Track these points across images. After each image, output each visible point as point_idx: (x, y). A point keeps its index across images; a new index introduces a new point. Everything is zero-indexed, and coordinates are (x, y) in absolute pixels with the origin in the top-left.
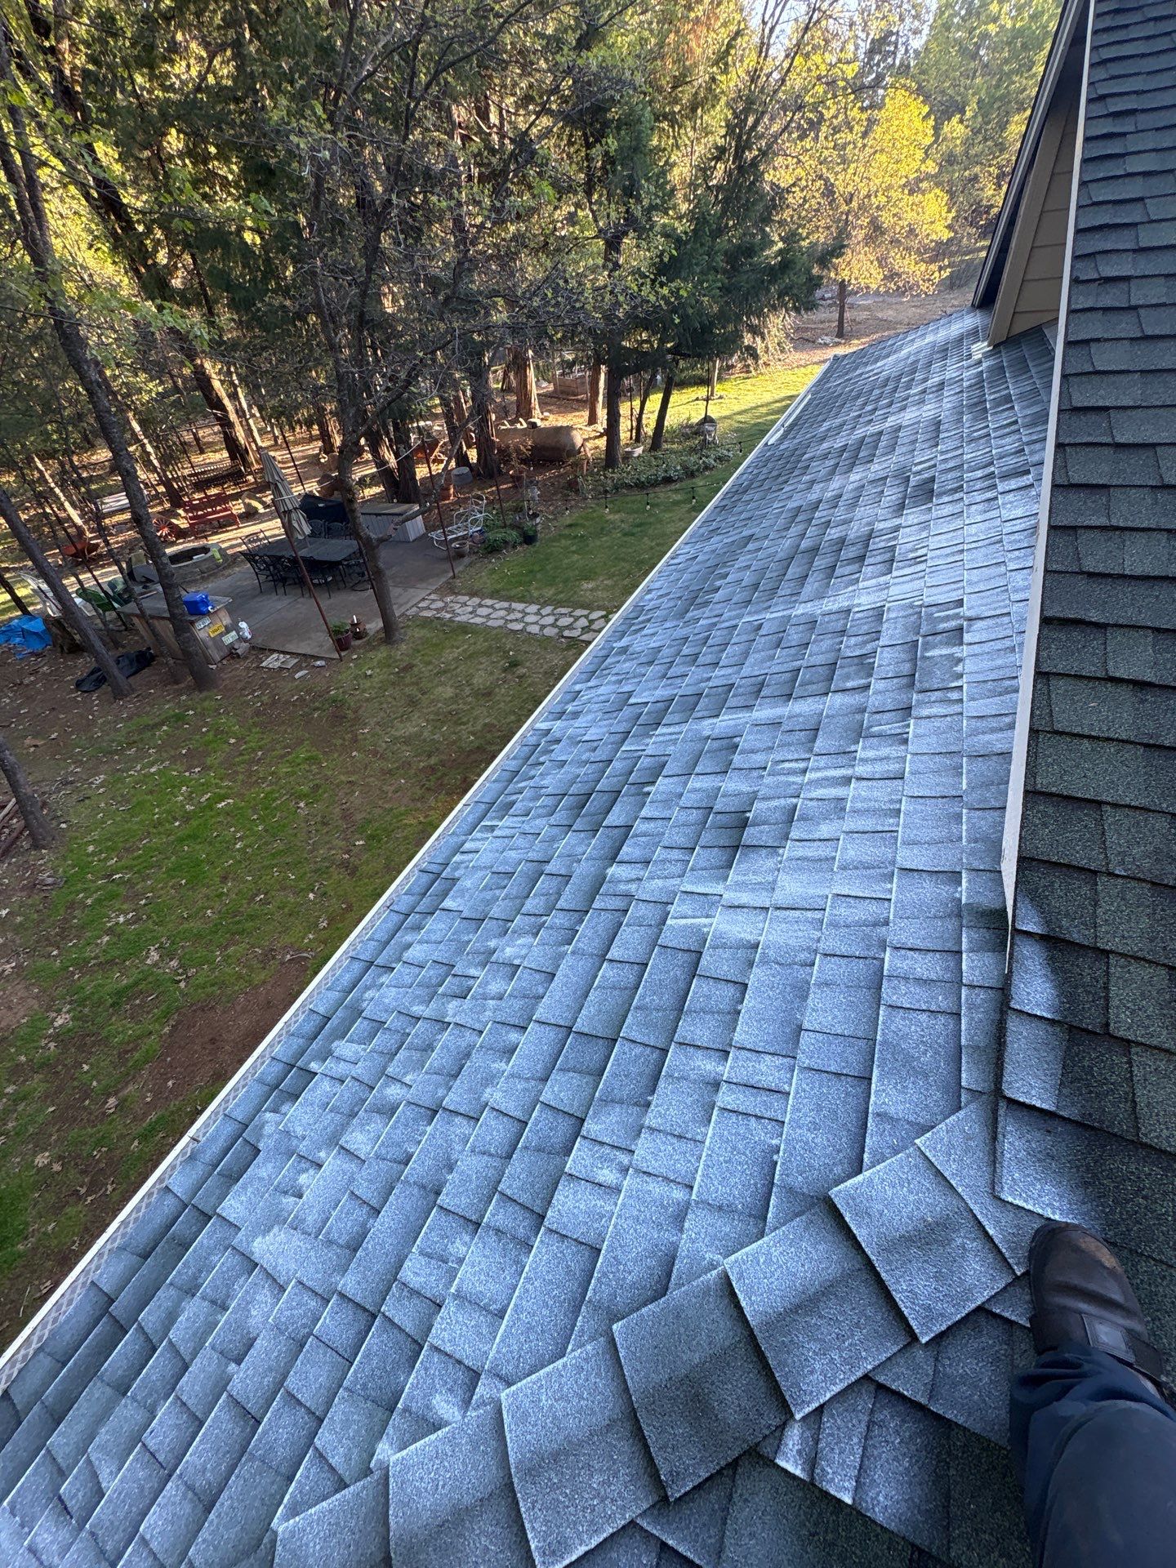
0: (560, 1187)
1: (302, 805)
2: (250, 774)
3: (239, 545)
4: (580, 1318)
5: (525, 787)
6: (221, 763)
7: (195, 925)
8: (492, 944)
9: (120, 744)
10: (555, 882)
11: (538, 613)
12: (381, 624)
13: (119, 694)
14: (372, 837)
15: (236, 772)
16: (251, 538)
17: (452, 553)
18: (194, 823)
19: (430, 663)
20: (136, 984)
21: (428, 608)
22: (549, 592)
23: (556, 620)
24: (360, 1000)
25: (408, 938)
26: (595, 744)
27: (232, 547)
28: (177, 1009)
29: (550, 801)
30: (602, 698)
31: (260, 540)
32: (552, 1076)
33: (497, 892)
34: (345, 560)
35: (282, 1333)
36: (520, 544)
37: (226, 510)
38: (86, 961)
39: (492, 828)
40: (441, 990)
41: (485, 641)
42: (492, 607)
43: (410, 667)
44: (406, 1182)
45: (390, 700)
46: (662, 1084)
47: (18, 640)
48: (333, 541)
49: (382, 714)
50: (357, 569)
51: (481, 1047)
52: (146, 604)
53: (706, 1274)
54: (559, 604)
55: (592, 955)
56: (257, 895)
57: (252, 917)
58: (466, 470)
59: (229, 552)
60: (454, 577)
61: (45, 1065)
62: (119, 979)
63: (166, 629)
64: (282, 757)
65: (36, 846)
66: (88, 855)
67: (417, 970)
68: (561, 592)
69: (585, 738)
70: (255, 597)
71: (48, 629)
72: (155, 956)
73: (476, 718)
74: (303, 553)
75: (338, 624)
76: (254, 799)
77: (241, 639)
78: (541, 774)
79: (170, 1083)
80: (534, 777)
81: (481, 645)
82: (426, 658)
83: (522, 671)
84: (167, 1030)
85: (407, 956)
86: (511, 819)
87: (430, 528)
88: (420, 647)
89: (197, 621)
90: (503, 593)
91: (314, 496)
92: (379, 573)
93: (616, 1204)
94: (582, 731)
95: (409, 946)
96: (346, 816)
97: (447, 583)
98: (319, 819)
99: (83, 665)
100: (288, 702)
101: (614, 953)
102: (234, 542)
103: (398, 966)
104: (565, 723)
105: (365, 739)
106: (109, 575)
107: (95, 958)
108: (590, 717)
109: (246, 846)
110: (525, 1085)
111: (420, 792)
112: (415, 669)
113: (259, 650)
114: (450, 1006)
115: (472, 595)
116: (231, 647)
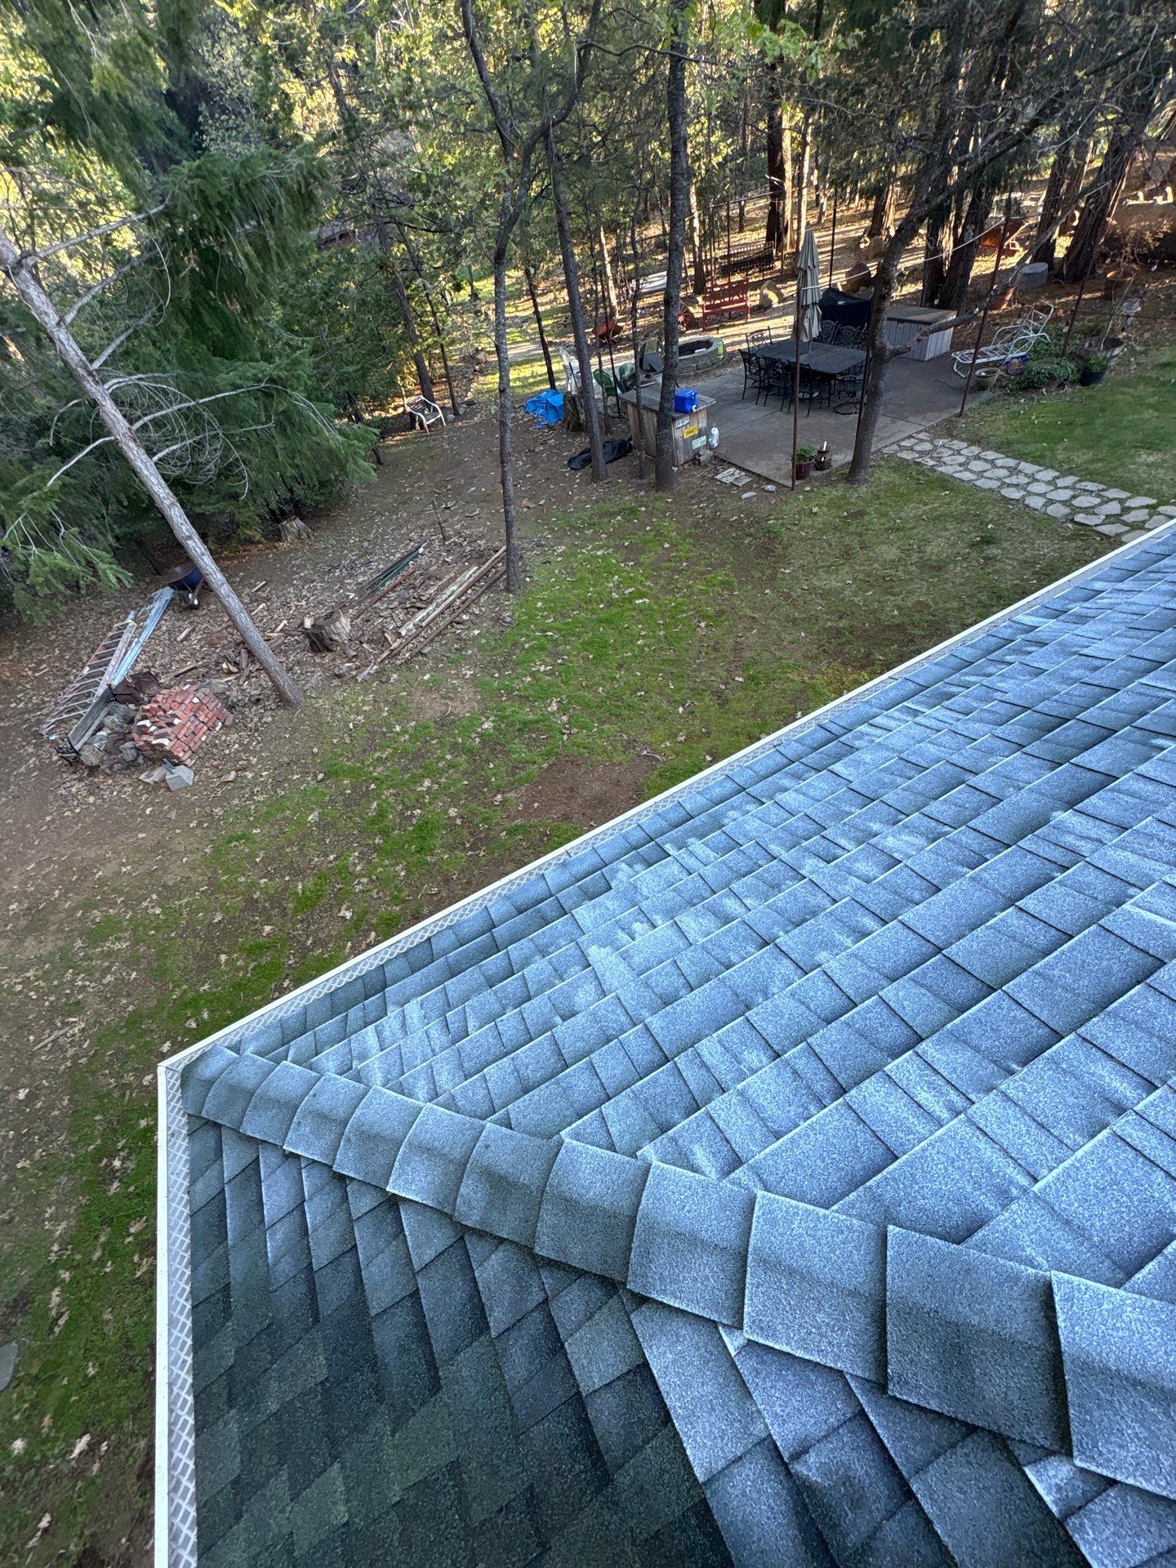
0: (873, 1078)
1: (703, 624)
2: (671, 580)
3: (740, 343)
4: (855, 1194)
5: (975, 683)
6: (651, 564)
7: (588, 695)
8: (876, 827)
9: (583, 523)
10: (977, 798)
11: (1052, 483)
12: (850, 458)
13: (596, 477)
14: (752, 678)
15: (660, 576)
16: (757, 336)
17: (972, 383)
18: (615, 610)
19: (886, 515)
20: (537, 722)
21: (911, 449)
22: (1081, 457)
23: (1074, 497)
24: (723, 815)
25: (786, 782)
26: (1098, 663)
27: (732, 344)
28: (557, 754)
29: (1003, 709)
30: (1134, 608)
31: (763, 339)
32: (901, 981)
33: (899, 780)
34: (841, 374)
35: (597, 1022)
36: (1073, 383)
37: (741, 300)
38: (513, 690)
39: (916, 713)
40: (805, 843)
41: (962, 504)
42: (992, 462)
43: (861, 514)
44: (723, 981)
45: (825, 545)
46: (1039, 1063)
47: (541, 411)
48: (838, 349)
49: (810, 558)
50: (850, 388)
51: (831, 913)
52: (644, 393)
53: (1020, 1263)
54: (1087, 474)
55: (996, 892)
56: (639, 691)
57: (630, 707)
58: (1042, 267)
59: (729, 349)
60: (960, 415)
61: (470, 751)
62: (527, 714)
63: (650, 421)
64: (702, 574)
65: (508, 590)
66: (537, 609)
67: (786, 815)
68: (1101, 460)
69: (1085, 651)
70: (735, 402)
71: (565, 405)
72: (554, 707)
73: (911, 592)
74: (803, 359)
75: (805, 448)
76: (666, 605)
77: (708, 446)
78: (1002, 675)
79: (536, 805)
80: (990, 675)
81: (957, 506)
82: (883, 508)
83: (993, 551)
84: (545, 765)
85: (779, 797)
86: (943, 711)
87: (956, 345)
88: (882, 494)
89: (679, 418)
90: (1019, 447)
91: (837, 291)
92: (875, 394)
93: (932, 1133)
94: (1085, 642)
95: (786, 790)
96: (737, 649)
97: (949, 421)
98: (712, 643)
99: (580, 443)
100: (726, 521)
101: (1028, 902)
102: (737, 339)
103: (769, 803)
104: (1061, 625)
105: (783, 580)
106: (625, 359)
107: (519, 690)
108: (1102, 627)
109: (646, 645)
110: (868, 972)
111: (815, 651)
112: (866, 518)
113: (721, 461)
114: (810, 861)
115: (972, 442)
116: (697, 453)
